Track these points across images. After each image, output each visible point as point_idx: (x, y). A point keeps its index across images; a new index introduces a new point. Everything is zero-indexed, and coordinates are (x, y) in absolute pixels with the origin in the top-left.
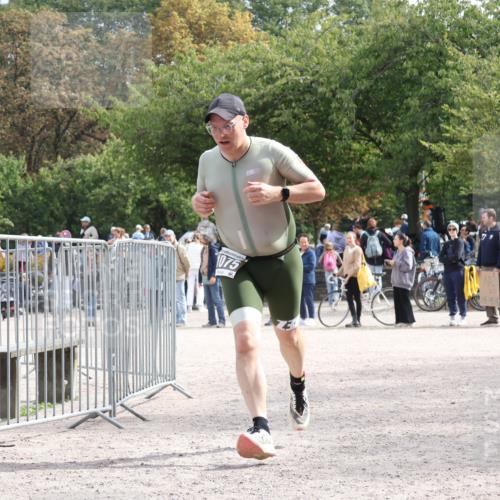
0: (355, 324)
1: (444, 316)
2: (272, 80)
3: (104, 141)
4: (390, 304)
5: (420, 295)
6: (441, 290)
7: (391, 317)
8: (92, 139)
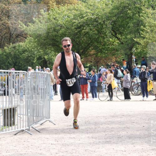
0: (111, 100)
1: (141, 97)
2: (83, 17)
3: (26, 38)
4: (123, 93)
5: (133, 90)
6: (140, 88)
7: (123, 98)
8: (22, 37)
